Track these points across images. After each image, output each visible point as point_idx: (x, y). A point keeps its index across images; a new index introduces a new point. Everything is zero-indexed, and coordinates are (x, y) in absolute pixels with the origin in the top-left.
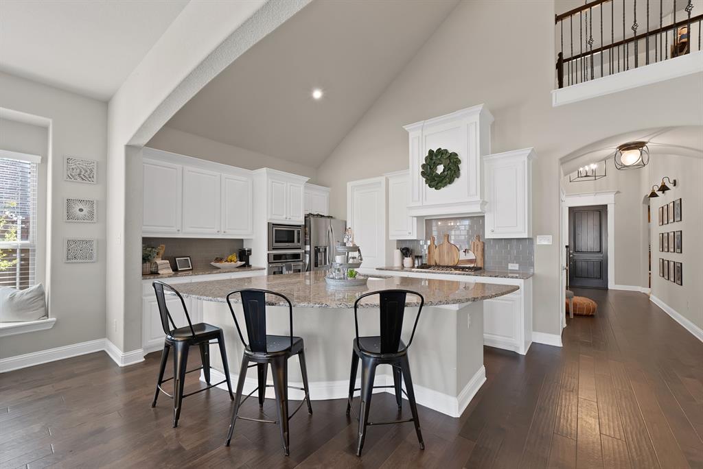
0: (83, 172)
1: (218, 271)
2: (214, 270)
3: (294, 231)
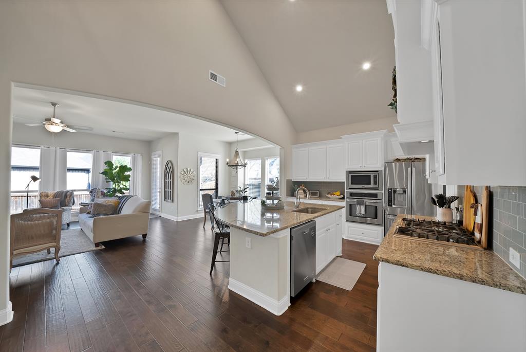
2: (328, 199)
3: (370, 175)
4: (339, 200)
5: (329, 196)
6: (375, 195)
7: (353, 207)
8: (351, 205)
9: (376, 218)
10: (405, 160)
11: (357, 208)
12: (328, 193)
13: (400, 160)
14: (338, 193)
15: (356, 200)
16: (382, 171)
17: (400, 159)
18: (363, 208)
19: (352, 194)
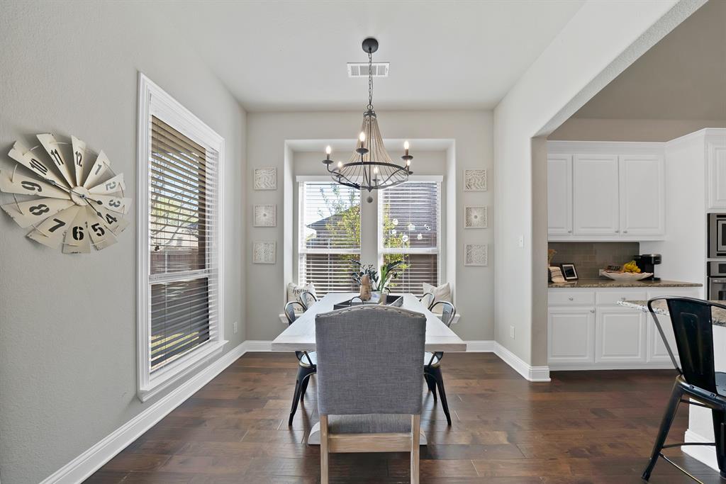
0: (477, 181)
7: (724, 295)
8: (720, 294)
19: (722, 268)
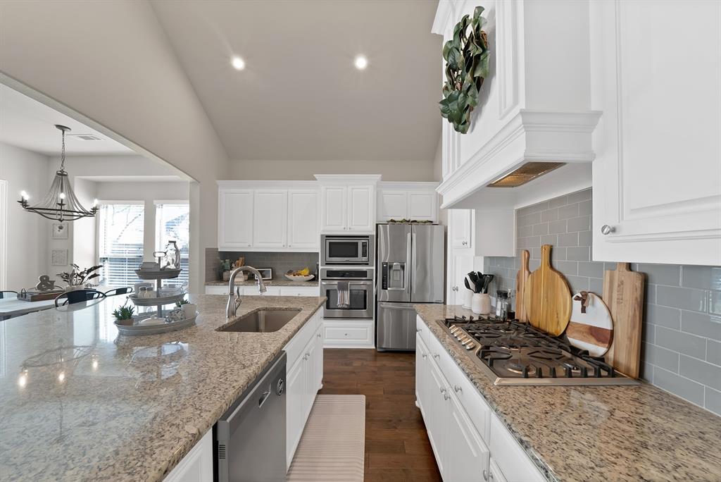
1: (291, 283)
2: (288, 282)
3: (357, 243)
4: (309, 284)
5: (291, 277)
6: (364, 274)
7: (331, 293)
8: (328, 292)
9: (365, 308)
10: (401, 222)
11: (339, 295)
12: (290, 272)
13: (395, 222)
14: (306, 271)
15: (336, 282)
16: (373, 236)
17: (396, 220)
18: (347, 295)
19: (330, 274)
